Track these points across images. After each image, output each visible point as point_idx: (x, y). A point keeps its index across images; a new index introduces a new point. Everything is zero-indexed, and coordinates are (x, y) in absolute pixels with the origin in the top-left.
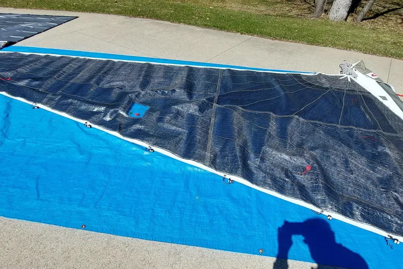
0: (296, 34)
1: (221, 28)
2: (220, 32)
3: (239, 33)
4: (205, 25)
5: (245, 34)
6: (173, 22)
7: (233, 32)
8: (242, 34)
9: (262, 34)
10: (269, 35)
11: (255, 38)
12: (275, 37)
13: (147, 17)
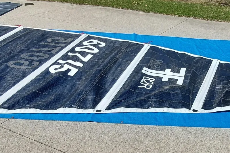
0: (223, 16)
1: (161, 12)
2: (160, 15)
3: (177, 16)
4: (146, 10)
5: (182, 16)
6: (116, 7)
7: (172, 15)
8: (179, 16)
9: (196, 16)
10: (202, 17)
11: (191, 19)
12: (207, 18)
13: (92, 4)
